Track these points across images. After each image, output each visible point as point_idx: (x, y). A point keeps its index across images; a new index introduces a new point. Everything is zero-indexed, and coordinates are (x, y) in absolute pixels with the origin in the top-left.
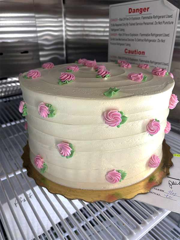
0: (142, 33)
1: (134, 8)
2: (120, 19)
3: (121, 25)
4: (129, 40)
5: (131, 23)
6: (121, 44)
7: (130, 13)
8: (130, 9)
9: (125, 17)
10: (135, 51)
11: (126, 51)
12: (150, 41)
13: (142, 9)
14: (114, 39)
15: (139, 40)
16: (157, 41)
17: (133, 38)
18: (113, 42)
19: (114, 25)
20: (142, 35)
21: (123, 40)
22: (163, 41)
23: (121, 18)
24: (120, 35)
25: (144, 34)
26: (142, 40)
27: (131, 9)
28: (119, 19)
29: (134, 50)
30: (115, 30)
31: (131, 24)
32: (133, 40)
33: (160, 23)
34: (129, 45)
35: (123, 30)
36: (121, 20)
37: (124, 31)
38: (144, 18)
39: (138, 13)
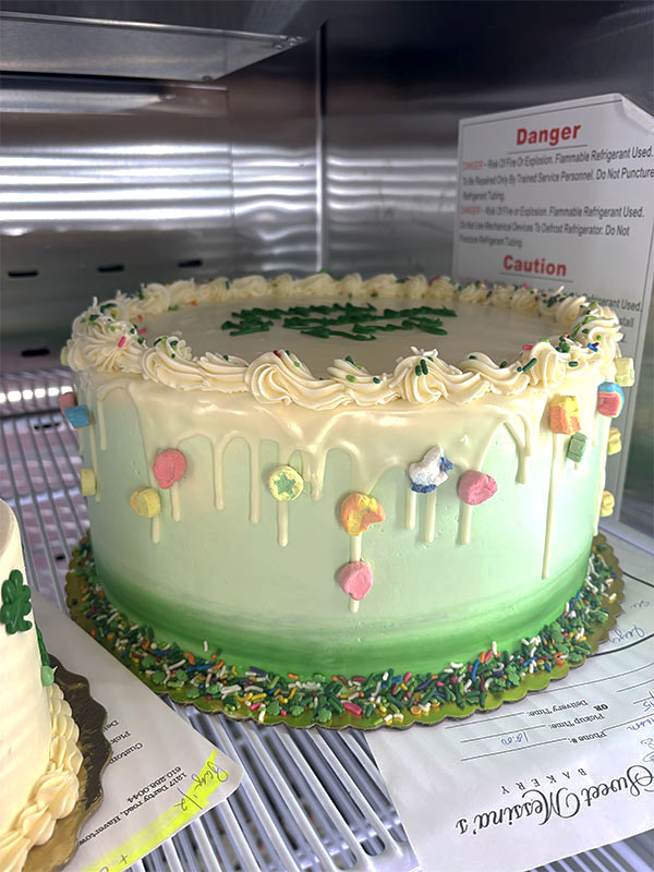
0: (558, 208)
1: (533, 129)
2: (490, 161)
3: (492, 181)
4: (519, 228)
5: (523, 174)
6: (493, 242)
7: (520, 143)
8: (520, 131)
9: (505, 156)
10: (537, 263)
11: (510, 262)
12: (583, 231)
13: (557, 131)
14: (470, 225)
15: (549, 229)
16: (603, 231)
17: (531, 220)
18: (467, 232)
19: (471, 182)
20: (558, 212)
21: (499, 227)
22: (623, 231)
23: (494, 159)
24: (490, 211)
25: (564, 208)
26: (559, 229)
27: (524, 131)
28: (486, 162)
29: (533, 261)
30: (476, 197)
31: (525, 179)
32: (530, 228)
33: (612, 174)
34: (518, 243)
35: (500, 196)
36: (493, 164)
37: (502, 199)
38: (564, 159)
39: (546, 145)
